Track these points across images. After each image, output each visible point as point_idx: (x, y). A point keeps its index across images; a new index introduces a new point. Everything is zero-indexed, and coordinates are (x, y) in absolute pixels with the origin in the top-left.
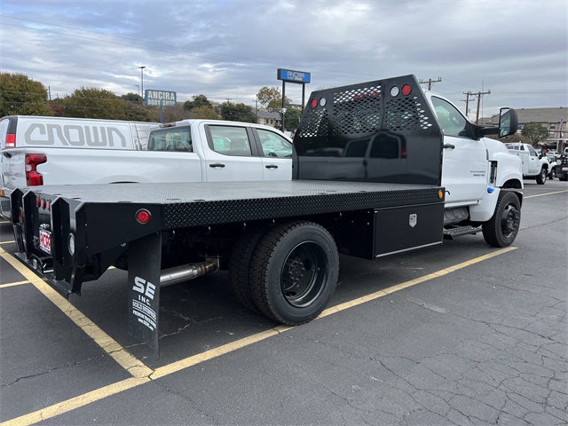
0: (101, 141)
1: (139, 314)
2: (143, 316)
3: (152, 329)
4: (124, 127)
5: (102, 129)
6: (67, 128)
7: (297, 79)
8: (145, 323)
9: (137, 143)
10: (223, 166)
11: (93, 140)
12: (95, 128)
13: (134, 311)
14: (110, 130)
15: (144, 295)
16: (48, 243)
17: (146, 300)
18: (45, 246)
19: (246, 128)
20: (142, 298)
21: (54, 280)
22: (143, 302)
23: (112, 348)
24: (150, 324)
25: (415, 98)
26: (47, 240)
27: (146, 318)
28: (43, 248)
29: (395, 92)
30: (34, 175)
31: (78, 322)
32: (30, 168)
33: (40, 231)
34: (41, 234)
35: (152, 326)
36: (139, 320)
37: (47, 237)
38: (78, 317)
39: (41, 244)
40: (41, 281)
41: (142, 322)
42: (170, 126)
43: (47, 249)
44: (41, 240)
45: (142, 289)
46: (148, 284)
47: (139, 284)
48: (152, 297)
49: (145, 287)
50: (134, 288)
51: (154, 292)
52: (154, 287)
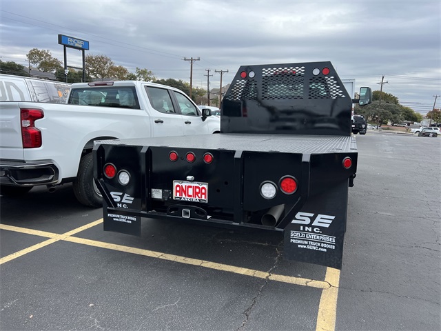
1: (299, 242)
2: (306, 243)
3: (325, 250)
7: (76, 45)
8: (309, 247)
9: (35, 98)
10: (162, 122)
13: (291, 240)
14: (8, 84)
15: (309, 226)
16: (199, 193)
17: (313, 229)
18: (191, 196)
19: (167, 90)
20: (307, 228)
21: (234, 223)
22: (308, 231)
23: (262, 275)
24: (319, 247)
25: (332, 77)
26: (197, 190)
27: (312, 243)
28: (184, 198)
29: (316, 72)
30: (32, 131)
31: (187, 263)
32: (27, 123)
33: (175, 184)
34: (178, 186)
35: (326, 248)
36: (299, 246)
37: (198, 188)
38: (180, 259)
39: (176, 195)
40: (67, 237)
41: (305, 247)
42: (106, 85)
43: (196, 199)
44: (177, 191)
45: (308, 221)
46: (320, 216)
47: (302, 218)
48: (327, 226)
49: (313, 219)
50: (294, 221)
51: (330, 222)
52: (333, 218)
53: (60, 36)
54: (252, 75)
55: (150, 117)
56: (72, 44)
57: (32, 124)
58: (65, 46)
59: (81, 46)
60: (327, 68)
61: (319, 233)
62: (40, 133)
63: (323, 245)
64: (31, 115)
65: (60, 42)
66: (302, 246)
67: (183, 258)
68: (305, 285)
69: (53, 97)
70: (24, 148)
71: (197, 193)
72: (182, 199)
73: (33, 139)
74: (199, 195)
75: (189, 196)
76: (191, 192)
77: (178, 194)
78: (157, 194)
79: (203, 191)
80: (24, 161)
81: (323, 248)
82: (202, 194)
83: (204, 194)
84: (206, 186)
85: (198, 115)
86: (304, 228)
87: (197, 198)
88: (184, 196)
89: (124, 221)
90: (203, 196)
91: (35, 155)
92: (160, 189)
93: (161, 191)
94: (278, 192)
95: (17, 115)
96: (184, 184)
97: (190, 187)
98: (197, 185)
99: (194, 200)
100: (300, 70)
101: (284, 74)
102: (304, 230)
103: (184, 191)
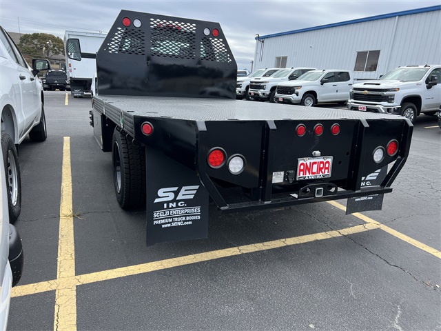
16: (322, 168)
18: (314, 173)
26: (322, 166)
28: (308, 176)
29: (207, 32)
33: (300, 162)
34: (302, 164)
37: (322, 162)
43: (319, 175)
44: (301, 170)
71: (321, 169)
72: (307, 178)
74: (323, 170)
75: (313, 173)
76: (315, 168)
77: (302, 173)
78: (278, 178)
79: (327, 165)
82: (326, 168)
83: (328, 168)
84: (330, 159)
87: (321, 174)
88: (307, 174)
90: (327, 171)
93: (282, 173)
96: (308, 161)
97: (315, 163)
98: (322, 160)
99: (318, 177)
101: (169, 28)
103: (308, 169)
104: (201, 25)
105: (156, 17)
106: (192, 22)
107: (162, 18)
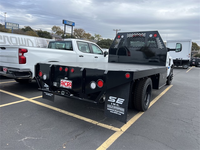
0: (24, 44)
1: (111, 110)
2: (113, 110)
3: (120, 114)
4: (33, 39)
5: (25, 39)
6: (11, 37)
8: (114, 112)
9: (38, 45)
10: (83, 56)
11: (21, 43)
12: (22, 38)
13: (108, 109)
14: (28, 40)
15: (115, 103)
16: (69, 85)
17: (116, 105)
18: (66, 86)
19: (88, 43)
20: (114, 104)
21: (80, 98)
22: (114, 105)
23: (95, 122)
24: (118, 113)
25: (158, 38)
26: (68, 84)
27: (116, 111)
28: (64, 86)
29: (151, 36)
30: (22, 57)
31: (69, 114)
32: (21, 54)
33: (61, 80)
34: (62, 81)
35: (121, 113)
36: (111, 112)
37: (69, 83)
38: (66, 113)
39: (61, 85)
40: (31, 100)
41: (113, 112)
42: (61, 40)
43: (68, 87)
44: (62, 84)
45: (114, 101)
46: (119, 99)
47: (112, 99)
48: (122, 103)
49: (116, 100)
50: (109, 100)
51: (123, 102)
52: (124, 100)
53: (63, 20)
54: (122, 37)
55: (77, 54)
56: (68, 24)
57: (23, 55)
58: (65, 24)
59: (71, 25)
60: (156, 34)
61: (118, 106)
62: (26, 58)
63: (120, 112)
64: (23, 51)
65: (63, 23)
66: (112, 112)
67: (68, 112)
68: (110, 129)
69: (45, 45)
70: (19, 64)
71: (68, 85)
73: (23, 61)
80: (19, 69)
81: (120, 113)
83: (71, 85)
84: (71, 82)
85: (103, 54)
86: (113, 104)
89: (49, 95)
91: (23, 67)
92: (56, 82)
93: (56, 83)
94: (97, 86)
95: (17, 51)
96: (64, 81)
97: (66, 82)
98: (69, 82)
100: (144, 35)
102: (113, 105)
103: (64, 84)
104: (148, 33)
105: (129, 33)
106: (144, 32)
107: (131, 33)
